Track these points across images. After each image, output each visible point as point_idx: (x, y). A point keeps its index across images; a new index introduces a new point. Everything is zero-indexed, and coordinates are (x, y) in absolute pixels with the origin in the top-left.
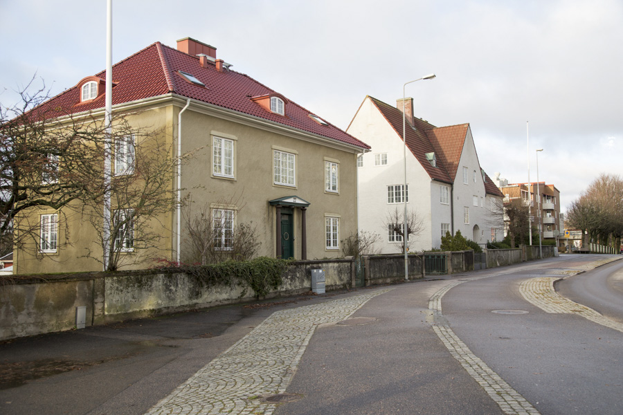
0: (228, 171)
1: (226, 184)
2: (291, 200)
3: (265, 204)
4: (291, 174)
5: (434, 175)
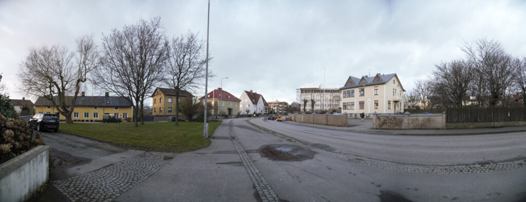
0: (224, 105)
1: (223, 107)
2: (230, 108)
3: (227, 108)
4: (231, 105)
5: (254, 103)
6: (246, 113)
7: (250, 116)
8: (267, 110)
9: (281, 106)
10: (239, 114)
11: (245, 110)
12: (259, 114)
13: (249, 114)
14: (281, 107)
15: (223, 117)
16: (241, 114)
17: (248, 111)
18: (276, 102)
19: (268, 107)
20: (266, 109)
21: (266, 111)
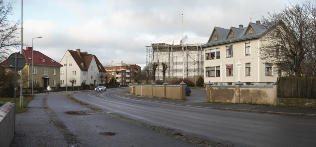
0: (35, 73)
1: (35, 75)
2: (46, 77)
3: (41, 78)
4: (46, 73)
5: (82, 69)
6: (70, 84)
7: (76, 88)
8: (104, 79)
9: (128, 71)
10: (59, 85)
11: (68, 80)
12: (92, 85)
13: (75, 85)
14: (129, 73)
15: (35, 91)
16: (62, 86)
17: (73, 82)
18: (121, 65)
19: (105, 74)
20: (102, 77)
21: (102, 81)
